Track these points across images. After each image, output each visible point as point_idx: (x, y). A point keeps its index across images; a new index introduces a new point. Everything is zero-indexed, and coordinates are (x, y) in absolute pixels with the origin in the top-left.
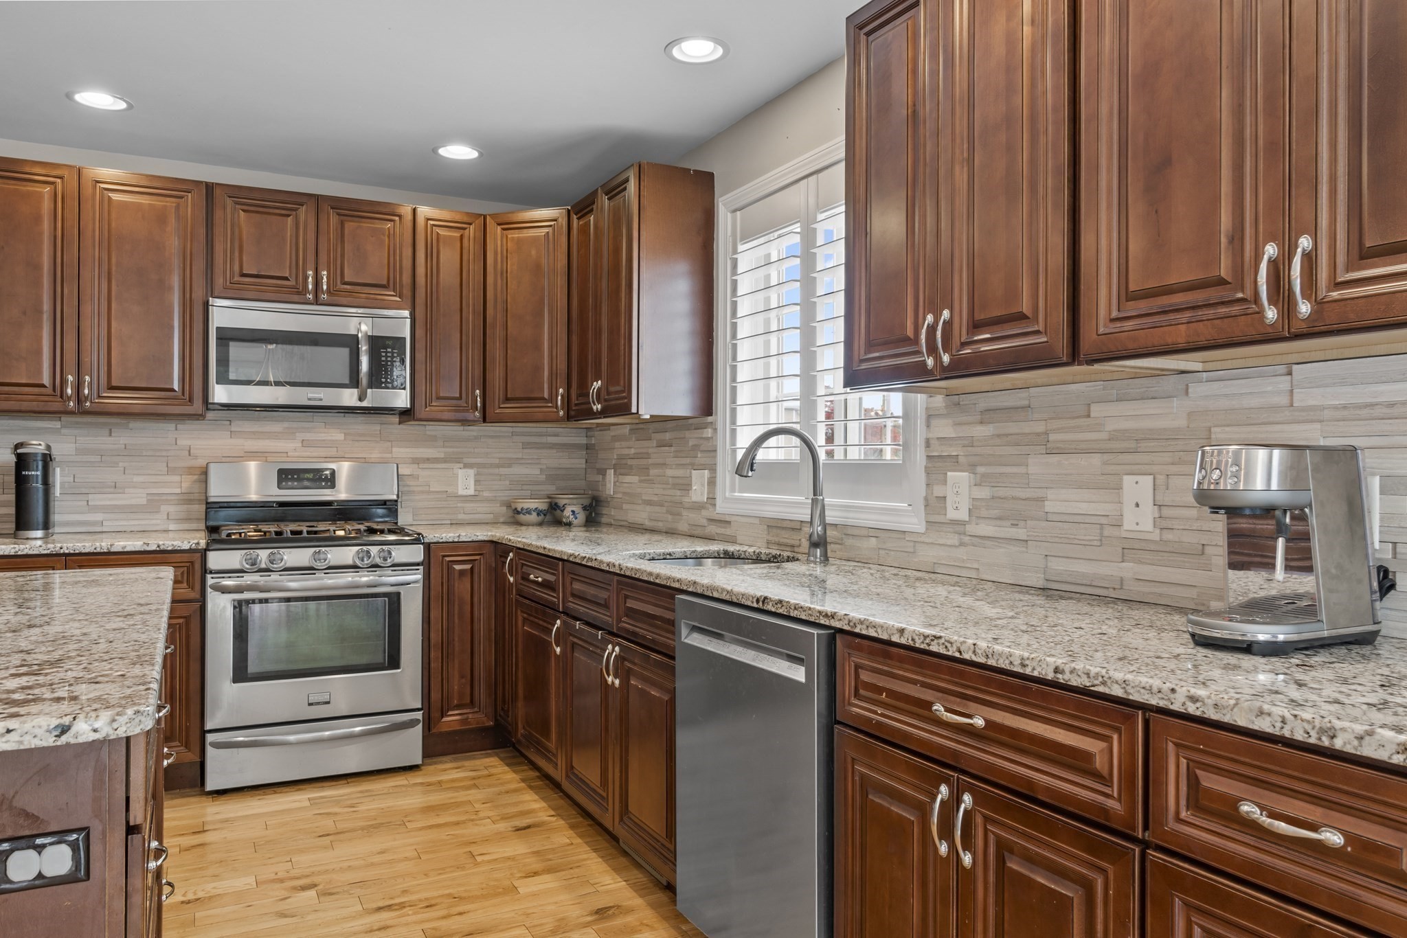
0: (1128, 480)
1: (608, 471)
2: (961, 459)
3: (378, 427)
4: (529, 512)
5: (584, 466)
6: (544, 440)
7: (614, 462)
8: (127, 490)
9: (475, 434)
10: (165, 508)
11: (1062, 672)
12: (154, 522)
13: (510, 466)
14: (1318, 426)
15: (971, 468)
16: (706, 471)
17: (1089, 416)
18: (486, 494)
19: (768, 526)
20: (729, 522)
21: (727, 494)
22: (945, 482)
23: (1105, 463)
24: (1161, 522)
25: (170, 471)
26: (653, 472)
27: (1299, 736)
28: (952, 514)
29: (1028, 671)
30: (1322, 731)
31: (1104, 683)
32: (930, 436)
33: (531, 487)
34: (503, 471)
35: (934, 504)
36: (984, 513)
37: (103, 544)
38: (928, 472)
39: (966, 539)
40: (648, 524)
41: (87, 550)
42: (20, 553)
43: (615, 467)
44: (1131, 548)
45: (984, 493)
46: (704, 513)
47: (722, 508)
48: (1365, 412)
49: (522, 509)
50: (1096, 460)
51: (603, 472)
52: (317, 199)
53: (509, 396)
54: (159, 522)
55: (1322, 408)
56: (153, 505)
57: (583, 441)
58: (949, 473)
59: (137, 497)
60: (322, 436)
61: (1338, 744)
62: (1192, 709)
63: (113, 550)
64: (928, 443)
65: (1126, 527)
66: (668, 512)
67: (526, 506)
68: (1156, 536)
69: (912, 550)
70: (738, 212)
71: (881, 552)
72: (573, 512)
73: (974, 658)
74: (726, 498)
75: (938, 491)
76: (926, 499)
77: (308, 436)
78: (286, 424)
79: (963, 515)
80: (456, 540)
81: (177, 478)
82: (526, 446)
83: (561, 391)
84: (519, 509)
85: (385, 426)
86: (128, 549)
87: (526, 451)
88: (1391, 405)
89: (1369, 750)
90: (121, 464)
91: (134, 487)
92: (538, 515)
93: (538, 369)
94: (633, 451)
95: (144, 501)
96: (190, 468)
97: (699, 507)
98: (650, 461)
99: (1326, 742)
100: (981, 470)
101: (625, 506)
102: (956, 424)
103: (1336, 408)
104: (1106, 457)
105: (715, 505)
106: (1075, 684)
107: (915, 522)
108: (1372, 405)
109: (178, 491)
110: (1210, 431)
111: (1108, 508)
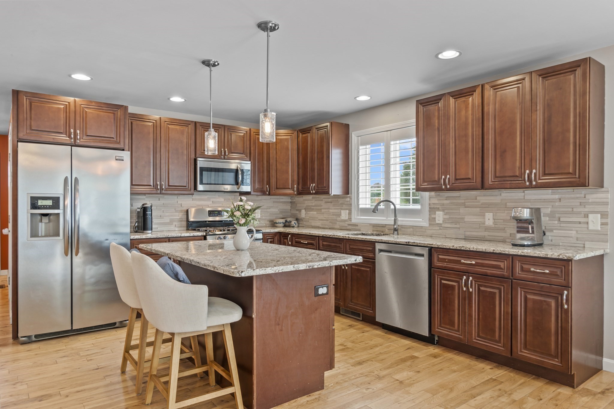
0: (487, 214)
1: (302, 210)
2: (440, 209)
3: (233, 197)
4: (280, 223)
5: (290, 208)
6: (279, 200)
7: (304, 207)
8: (164, 218)
9: (260, 198)
10: (174, 223)
11: (495, 250)
12: (172, 228)
13: (270, 209)
14: (530, 203)
15: (443, 211)
16: (347, 211)
17: (476, 199)
18: (263, 218)
19: (373, 226)
20: (357, 225)
21: (356, 217)
22: (435, 214)
23: (480, 210)
24: (495, 223)
25: (176, 211)
26: (323, 211)
27: (542, 256)
28: (437, 222)
29: (487, 251)
30: (546, 255)
31: (504, 252)
32: (430, 202)
33: (275, 215)
34: (268, 210)
35: (432, 220)
36: (447, 221)
37: (179, 234)
38: (430, 211)
39: (442, 228)
40: (321, 226)
41: (175, 236)
42: (158, 237)
43: (305, 209)
44: (487, 229)
45: (447, 217)
46: (347, 223)
47: (354, 221)
48: (539, 201)
49: (278, 222)
50: (478, 209)
51: (300, 211)
52: (224, 126)
53: (278, 187)
54: (173, 227)
55: (531, 200)
56: (171, 222)
57: (290, 200)
58: (437, 212)
59: (167, 220)
60: (218, 200)
61: (548, 256)
62: (522, 254)
63: (182, 236)
64: (430, 204)
65: (486, 224)
66: (330, 222)
67: (280, 221)
68: (493, 226)
69: (425, 231)
70: (360, 137)
71: (414, 232)
72: (295, 223)
73: (473, 250)
74: (355, 218)
75: (433, 216)
76: (429, 218)
77: (214, 200)
78: (208, 196)
79: (441, 222)
80: (270, 232)
81: (177, 214)
82: (274, 202)
83: (295, 186)
84: (277, 222)
85: (235, 196)
86: (185, 236)
87: (274, 204)
88: (545, 199)
89: (553, 257)
90: (162, 209)
91: (166, 217)
92: (283, 224)
93: (288, 179)
94: (314, 204)
95: (169, 221)
96: (181, 210)
97: (345, 221)
98: (322, 207)
99: (546, 256)
100: (446, 211)
101: (310, 221)
102: (438, 200)
103: (533, 200)
104: (481, 208)
105: (351, 220)
106: (497, 252)
107: (426, 224)
108: (541, 199)
109: (178, 218)
110: (506, 203)
111: (481, 220)
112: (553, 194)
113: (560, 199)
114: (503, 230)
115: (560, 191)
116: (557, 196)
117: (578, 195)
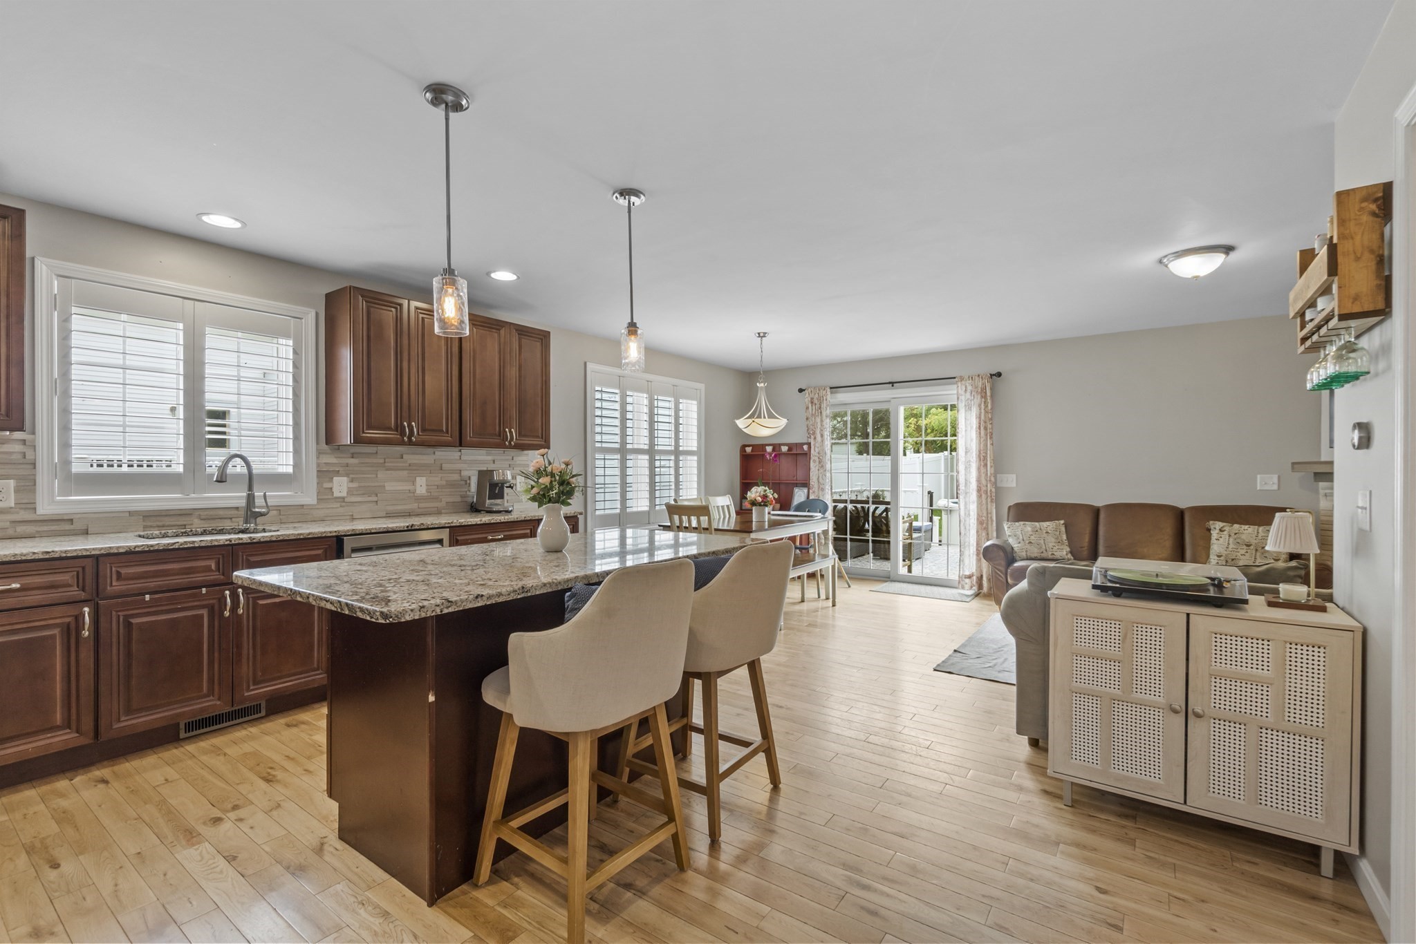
0: (418, 479)
2: (341, 472)
15: (347, 475)
16: (12, 481)
17: (402, 458)
21: (57, 499)
22: (331, 481)
23: (408, 473)
24: (428, 490)
28: (336, 494)
32: (321, 462)
35: (324, 492)
36: (355, 493)
38: (318, 477)
39: (344, 504)
44: (419, 499)
45: (355, 485)
47: (47, 510)
50: (405, 473)
58: (334, 478)
64: (319, 465)
65: (417, 493)
68: (427, 495)
69: (308, 513)
74: (54, 502)
75: (327, 485)
76: (318, 489)
79: (344, 494)
100: (351, 476)
102: (336, 457)
104: (409, 471)
105: (35, 509)
107: (309, 500)
110: (442, 464)
111: (411, 488)
112: (488, 454)
113: (494, 461)
114: (436, 499)
115: (493, 452)
116: (490, 458)
117: (507, 457)
